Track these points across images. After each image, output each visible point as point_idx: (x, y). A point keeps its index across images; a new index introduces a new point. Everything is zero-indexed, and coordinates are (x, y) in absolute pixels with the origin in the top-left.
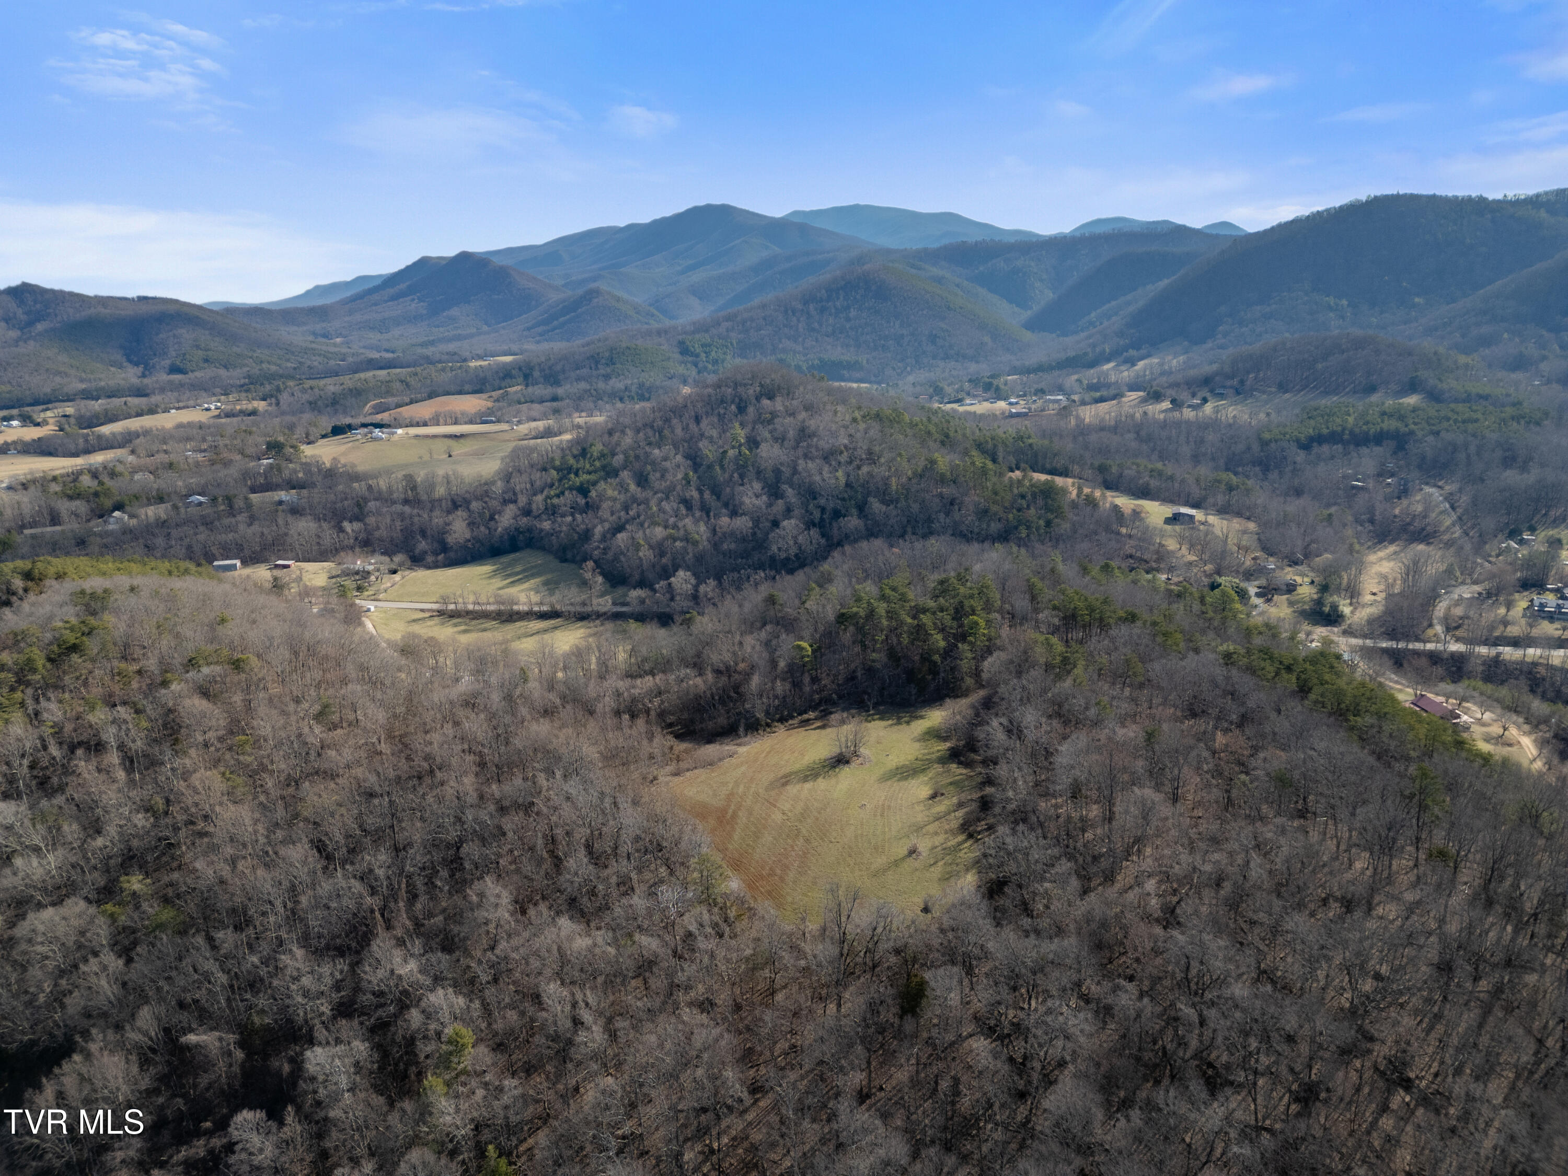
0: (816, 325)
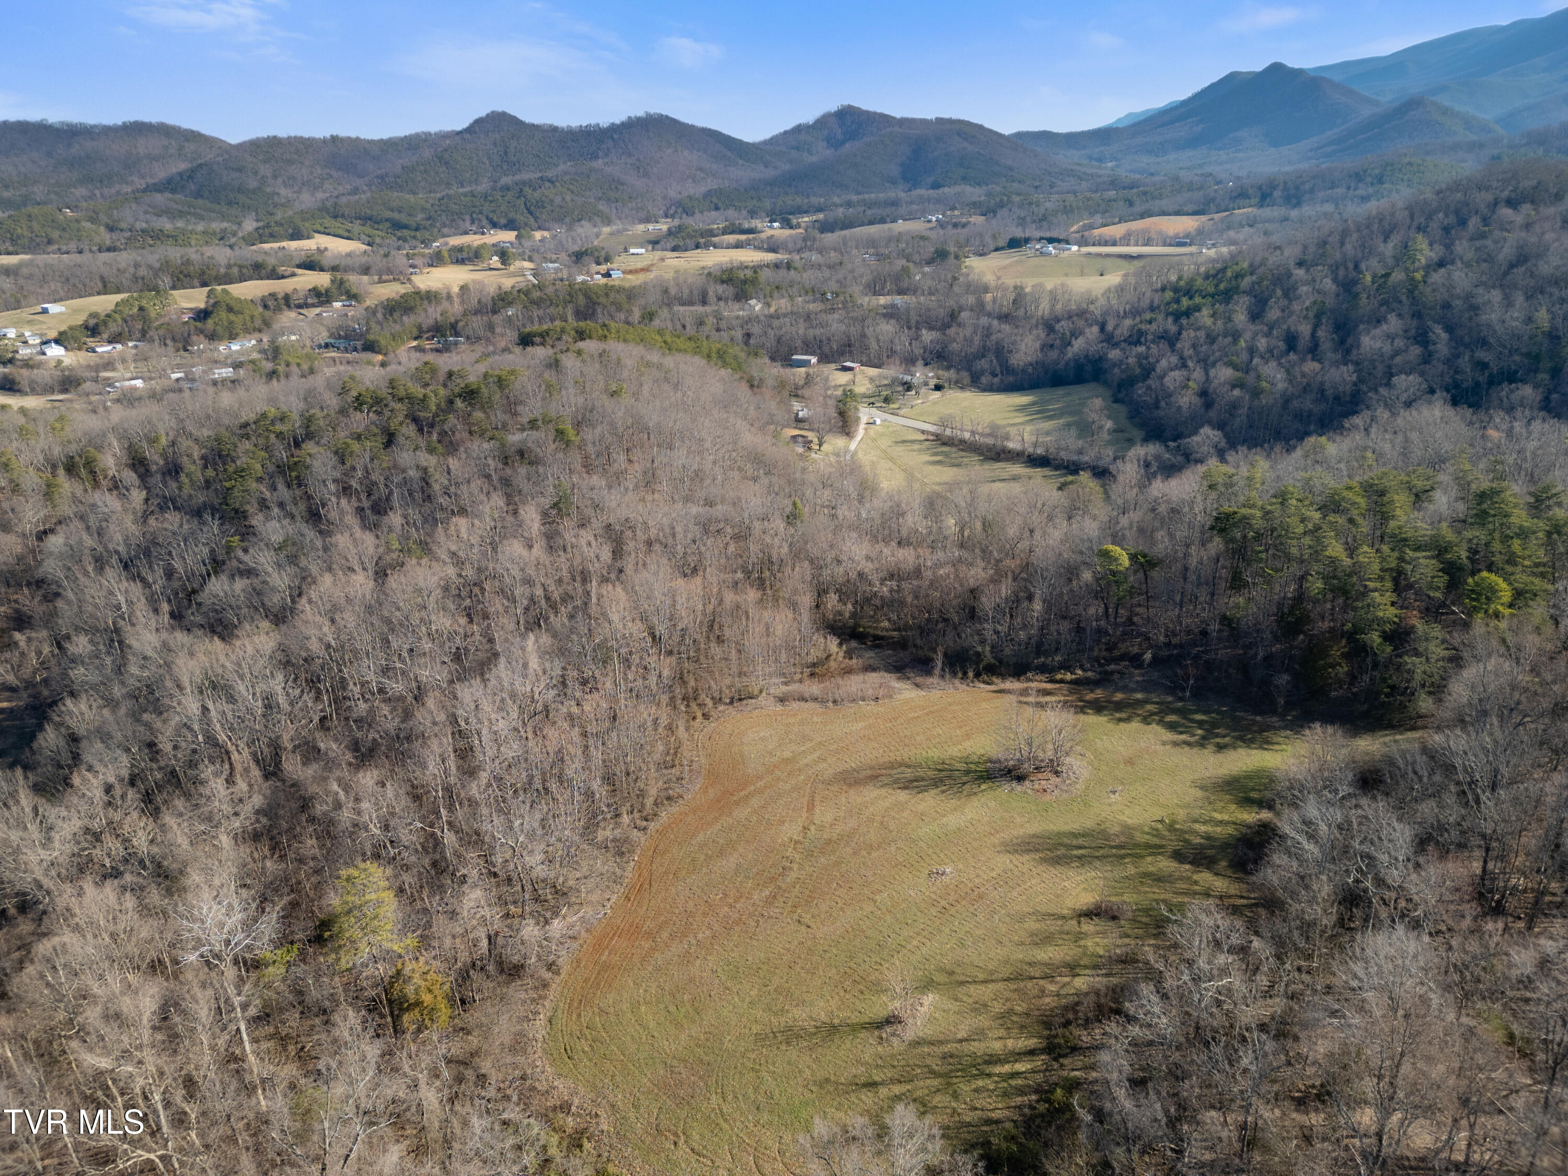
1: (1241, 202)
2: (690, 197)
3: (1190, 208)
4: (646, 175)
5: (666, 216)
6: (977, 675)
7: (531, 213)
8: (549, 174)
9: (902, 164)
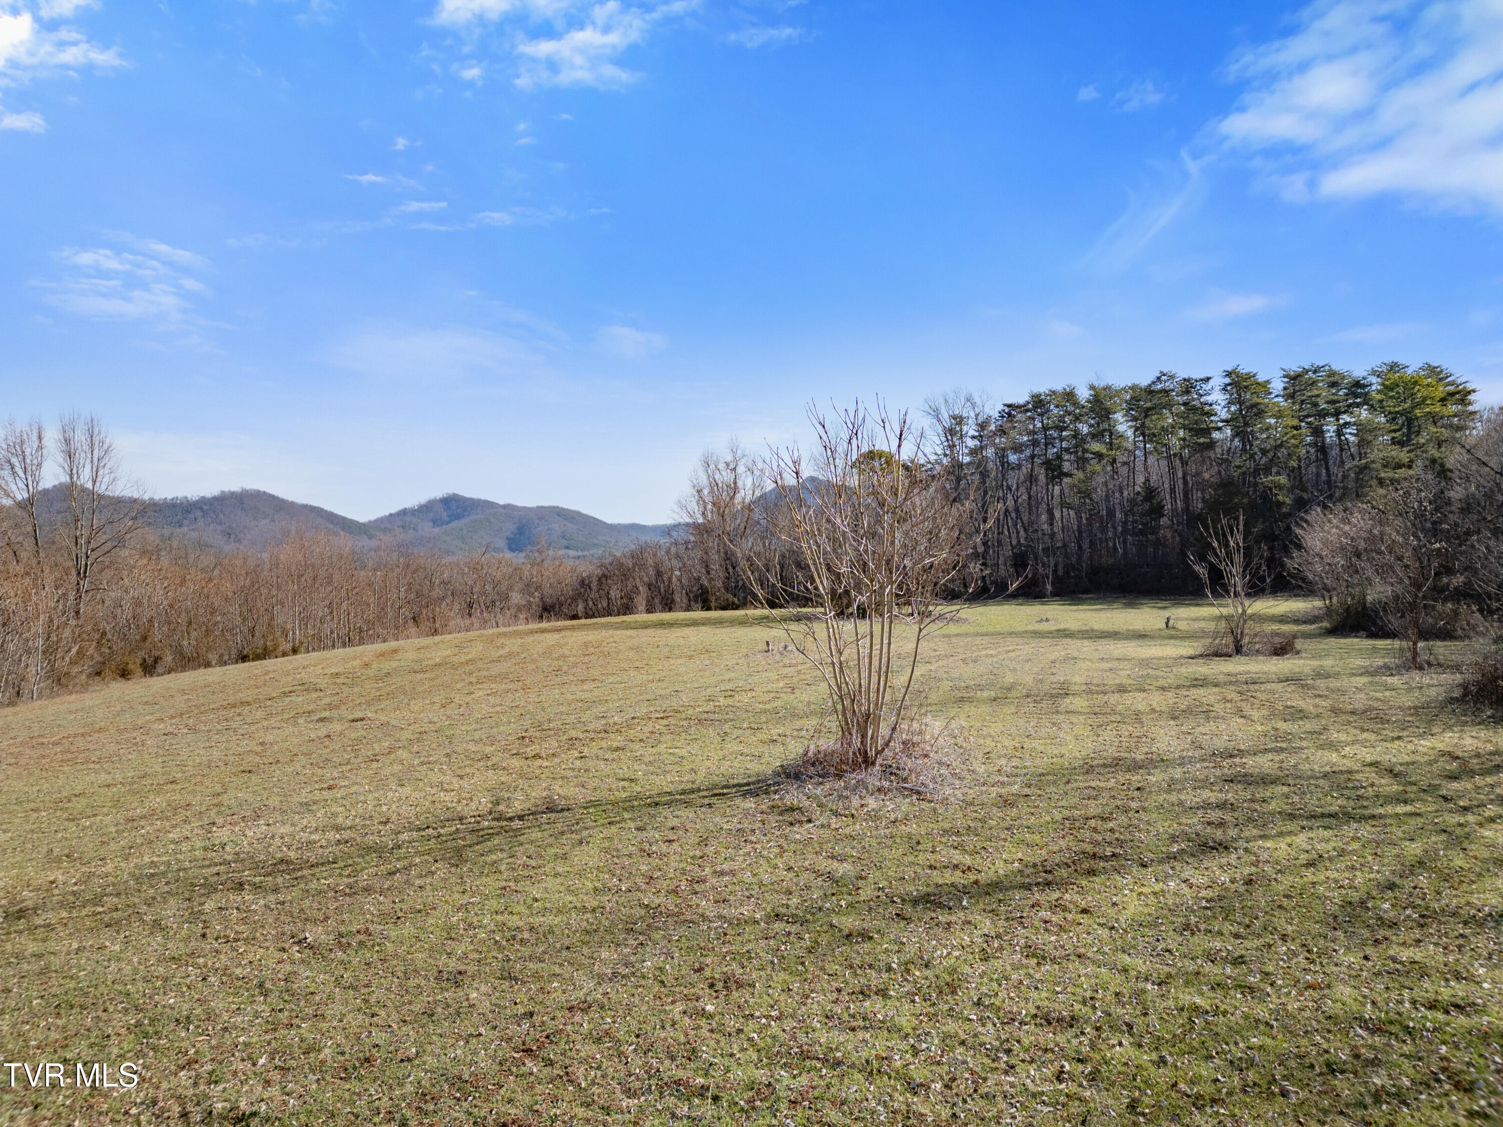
4: (239, 541)
9: (508, 538)
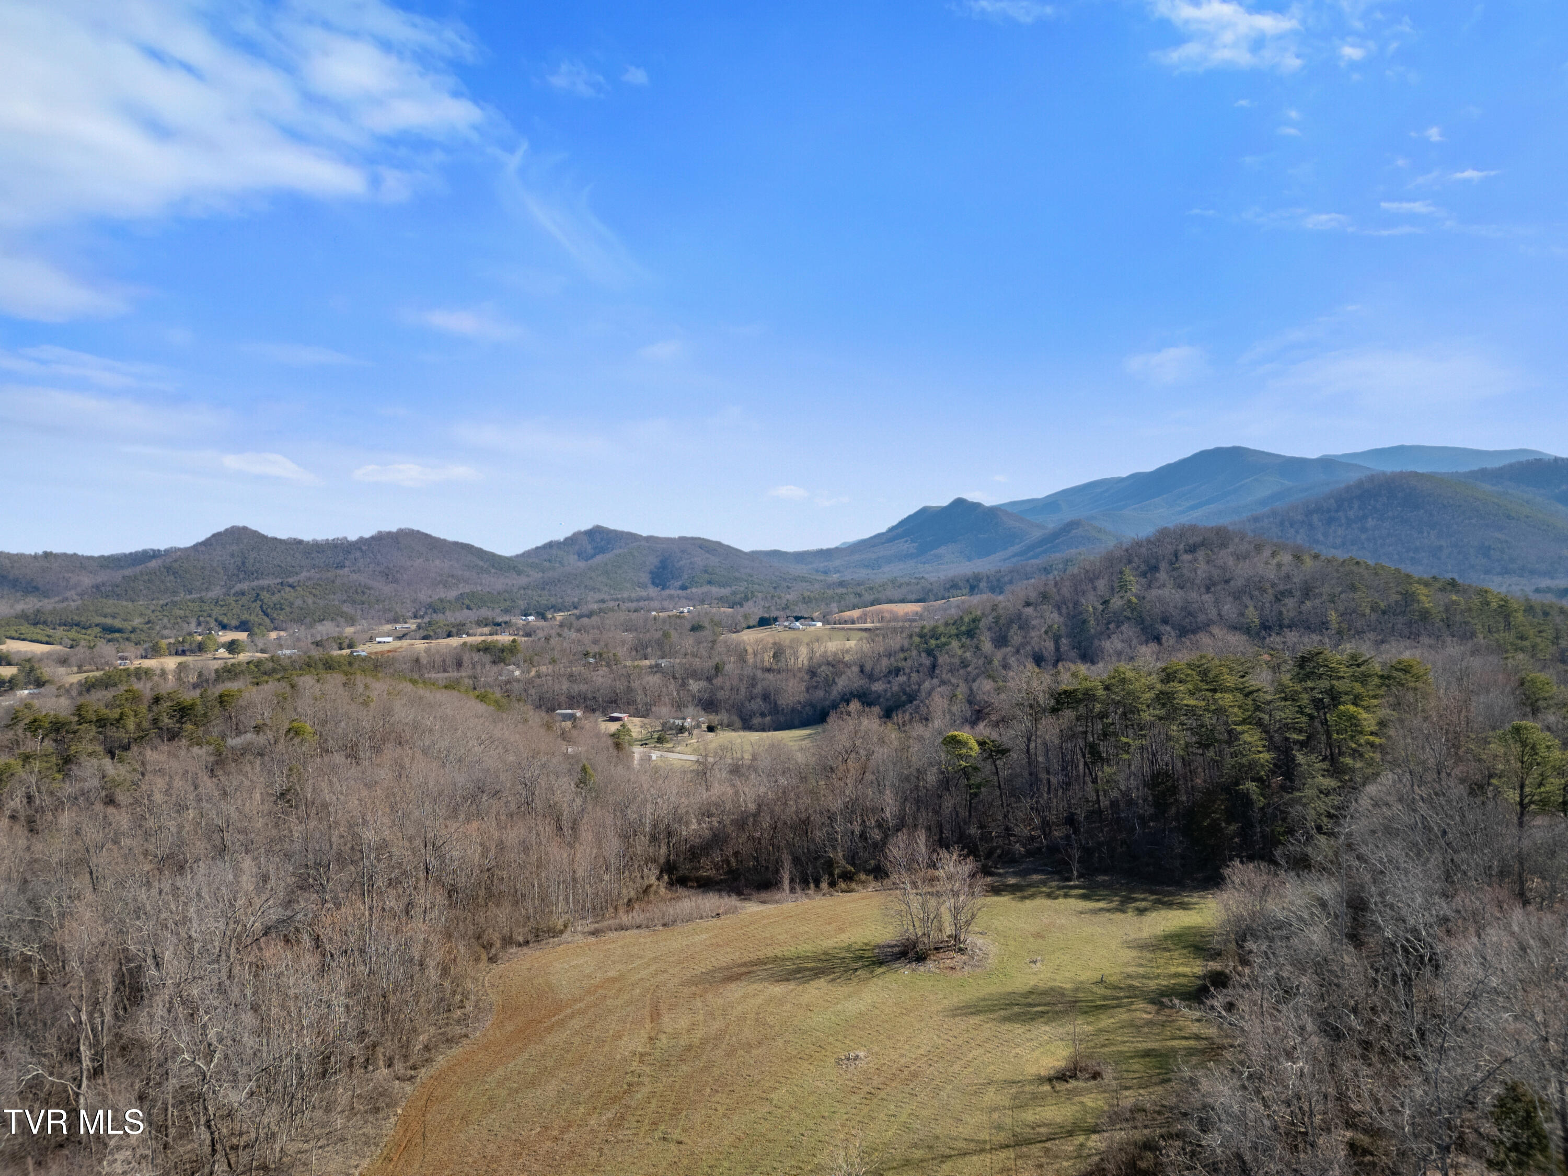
0: (1320, 537)
1: (954, 592)
2: (441, 600)
3: (914, 597)
4: (395, 581)
5: (415, 617)
6: (832, 884)
7: (267, 615)
8: (291, 580)
9: (651, 572)
